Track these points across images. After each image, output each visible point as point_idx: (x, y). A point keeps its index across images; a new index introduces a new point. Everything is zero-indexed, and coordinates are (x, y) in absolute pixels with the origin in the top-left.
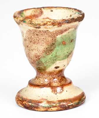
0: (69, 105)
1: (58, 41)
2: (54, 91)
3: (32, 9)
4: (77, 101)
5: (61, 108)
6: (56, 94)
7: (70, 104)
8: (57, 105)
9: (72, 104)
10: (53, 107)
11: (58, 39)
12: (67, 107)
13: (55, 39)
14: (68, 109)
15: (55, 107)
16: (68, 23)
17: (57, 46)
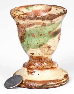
0: (32, 85)
1: (27, 32)
2: (29, 72)
3: (44, 5)
4: (41, 84)
5: (25, 85)
6: (29, 74)
11: (27, 31)
13: (25, 31)
16: (30, 19)
17: (27, 36)
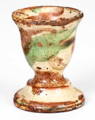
0: (37, 108)
1: (33, 41)
2: (34, 91)
4: (50, 107)
5: (29, 108)
6: (34, 94)
7: (39, 108)
8: (27, 105)
9: (41, 108)
10: (23, 106)
11: (33, 39)
12: (35, 110)
14: (36, 112)
15: (25, 106)
16: (36, 24)
